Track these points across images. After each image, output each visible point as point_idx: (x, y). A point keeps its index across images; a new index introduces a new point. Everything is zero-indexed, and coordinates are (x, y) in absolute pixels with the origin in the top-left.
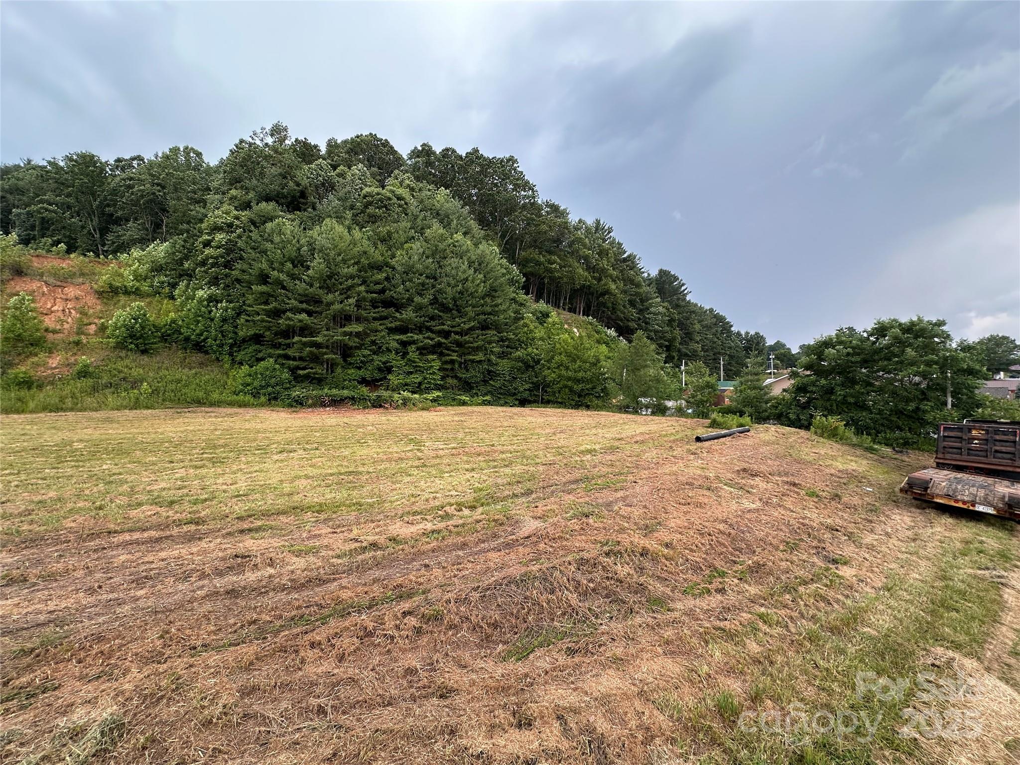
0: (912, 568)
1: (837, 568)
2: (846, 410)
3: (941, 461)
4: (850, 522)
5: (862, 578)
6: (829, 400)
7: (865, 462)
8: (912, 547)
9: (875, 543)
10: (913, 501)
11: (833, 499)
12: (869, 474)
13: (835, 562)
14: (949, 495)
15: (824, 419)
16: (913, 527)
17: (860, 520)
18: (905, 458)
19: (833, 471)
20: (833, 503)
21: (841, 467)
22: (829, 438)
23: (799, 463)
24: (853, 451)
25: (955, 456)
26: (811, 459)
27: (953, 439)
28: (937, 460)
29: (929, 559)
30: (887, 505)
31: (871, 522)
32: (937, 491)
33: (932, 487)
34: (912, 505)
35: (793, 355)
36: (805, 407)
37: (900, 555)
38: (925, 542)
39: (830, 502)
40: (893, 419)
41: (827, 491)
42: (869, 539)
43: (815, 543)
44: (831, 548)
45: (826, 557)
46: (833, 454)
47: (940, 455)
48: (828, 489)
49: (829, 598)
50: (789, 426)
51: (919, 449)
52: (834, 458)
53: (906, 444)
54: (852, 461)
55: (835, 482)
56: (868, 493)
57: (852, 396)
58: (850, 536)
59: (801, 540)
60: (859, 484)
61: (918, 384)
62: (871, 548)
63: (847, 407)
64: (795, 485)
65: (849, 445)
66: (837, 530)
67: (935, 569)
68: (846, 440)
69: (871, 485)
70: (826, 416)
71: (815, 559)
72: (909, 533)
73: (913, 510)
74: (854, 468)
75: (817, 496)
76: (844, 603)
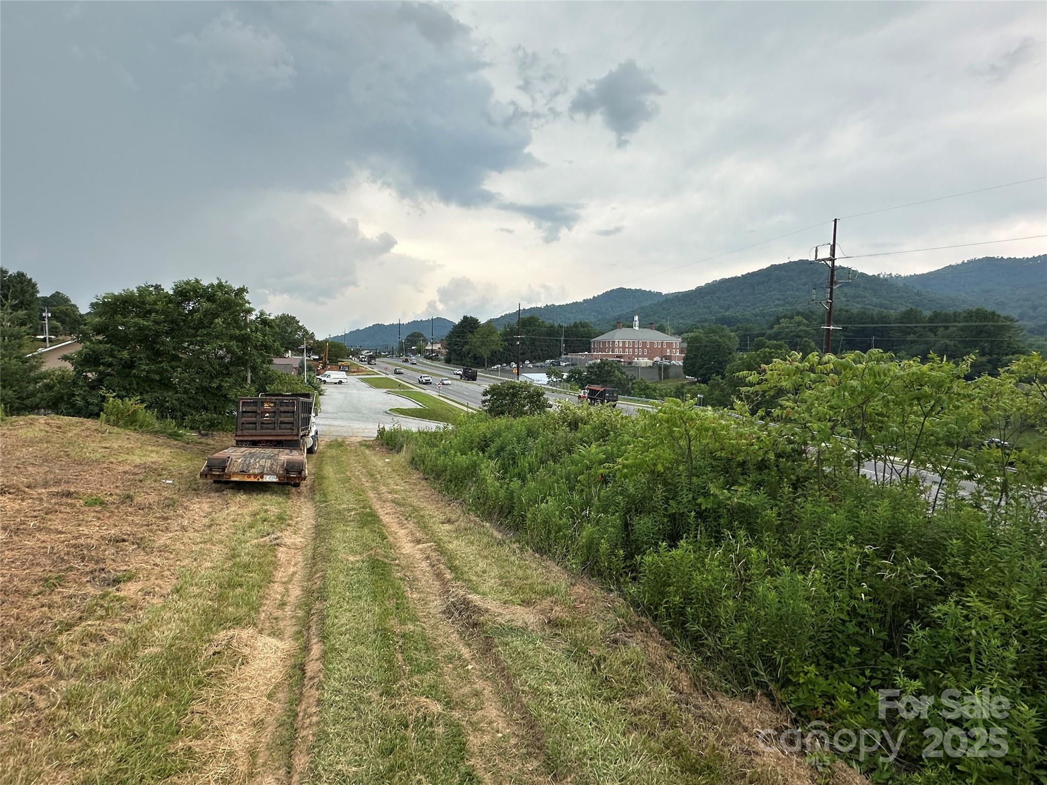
0: (205, 557)
1: (118, 590)
2: (149, 389)
3: (240, 438)
4: (142, 526)
5: (149, 590)
6: (128, 375)
7: (167, 451)
8: (207, 534)
9: (168, 542)
10: (214, 485)
11: (123, 503)
12: (172, 464)
13: (117, 581)
14: (243, 471)
15: (120, 401)
16: (210, 513)
17: (154, 520)
18: (211, 441)
19: (127, 468)
20: (122, 507)
21: (138, 461)
22: (125, 426)
23: (81, 464)
24: (155, 439)
25: (251, 431)
26: (98, 456)
27: (250, 414)
28: (237, 438)
29: (221, 542)
30: (186, 495)
31: (167, 519)
32: (234, 469)
33: (230, 466)
34: (211, 490)
35: (81, 316)
36: (94, 386)
37: (194, 548)
38: (220, 525)
39: (118, 508)
40: (198, 398)
41: (117, 494)
42: (163, 540)
43: (91, 566)
44: (114, 566)
45: (104, 579)
46: (130, 446)
47: (239, 433)
48: (118, 491)
49: (104, 632)
50: (69, 415)
51: (223, 430)
52: (130, 451)
53: (212, 426)
54: (152, 451)
55: (129, 480)
56: (167, 487)
57: (157, 373)
58: (140, 543)
59: (71, 569)
60: (158, 478)
61: (222, 358)
62: (164, 549)
63: (149, 386)
64: (69, 495)
65: (151, 433)
66: (124, 540)
67: (226, 550)
68: (147, 426)
69: (171, 476)
70: (121, 397)
71: (90, 589)
72: (206, 521)
73: (212, 494)
74: (153, 460)
75: (102, 503)
76: (123, 631)
